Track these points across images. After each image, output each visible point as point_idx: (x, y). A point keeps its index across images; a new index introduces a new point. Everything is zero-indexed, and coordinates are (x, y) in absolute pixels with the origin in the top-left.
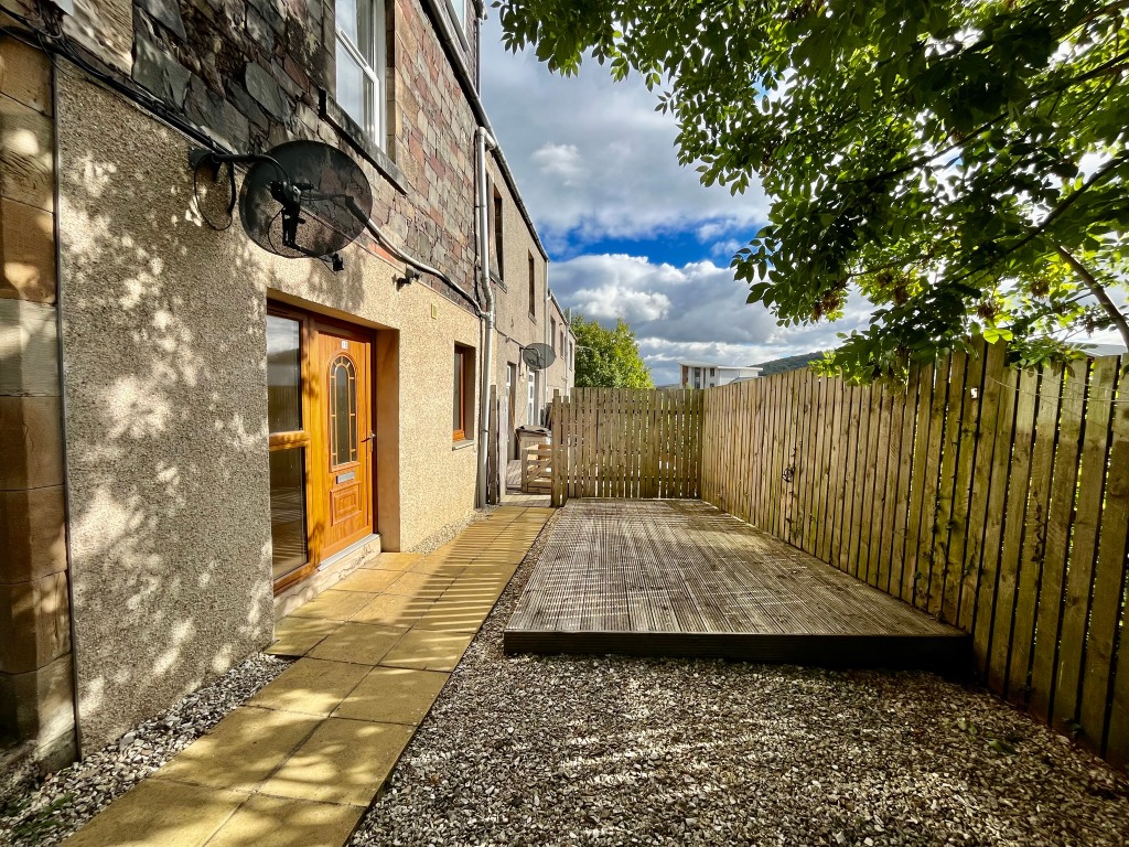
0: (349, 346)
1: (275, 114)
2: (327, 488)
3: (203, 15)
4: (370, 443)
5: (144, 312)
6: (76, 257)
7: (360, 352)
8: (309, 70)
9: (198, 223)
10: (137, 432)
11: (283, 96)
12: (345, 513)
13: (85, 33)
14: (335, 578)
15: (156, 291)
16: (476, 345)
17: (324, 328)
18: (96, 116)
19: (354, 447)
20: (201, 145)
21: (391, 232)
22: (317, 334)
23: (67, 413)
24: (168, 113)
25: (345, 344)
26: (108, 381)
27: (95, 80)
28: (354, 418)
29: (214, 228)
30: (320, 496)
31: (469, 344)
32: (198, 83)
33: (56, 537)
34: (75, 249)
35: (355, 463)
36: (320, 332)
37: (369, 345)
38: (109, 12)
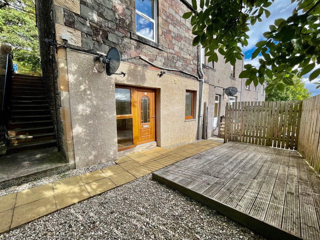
0: (147, 94)
1: (117, 43)
2: (140, 128)
3: (97, 28)
4: (154, 118)
5: (85, 91)
6: (71, 83)
7: (151, 95)
8: (127, 28)
9: (96, 72)
10: (84, 114)
11: (118, 38)
12: (145, 135)
13: (72, 42)
14: (140, 150)
15: (87, 87)
16: (198, 90)
17: (138, 90)
18: (74, 57)
19: (149, 119)
20: (97, 56)
21: (157, 62)
22: (136, 91)
23: (71, 110)
24: (89, 52)
25: (146, 93)
26: (78, 104)
27: (73, 50)
28: (149, 112)
29: (100, 72)
30: (137, 130)
31: (194, 90)
32: (96, 43)
33: (70, 131)
34: (71, 82)
35: (149, 123)
36: (137, 91)
37: (154, 93)
38: (76, 36)
